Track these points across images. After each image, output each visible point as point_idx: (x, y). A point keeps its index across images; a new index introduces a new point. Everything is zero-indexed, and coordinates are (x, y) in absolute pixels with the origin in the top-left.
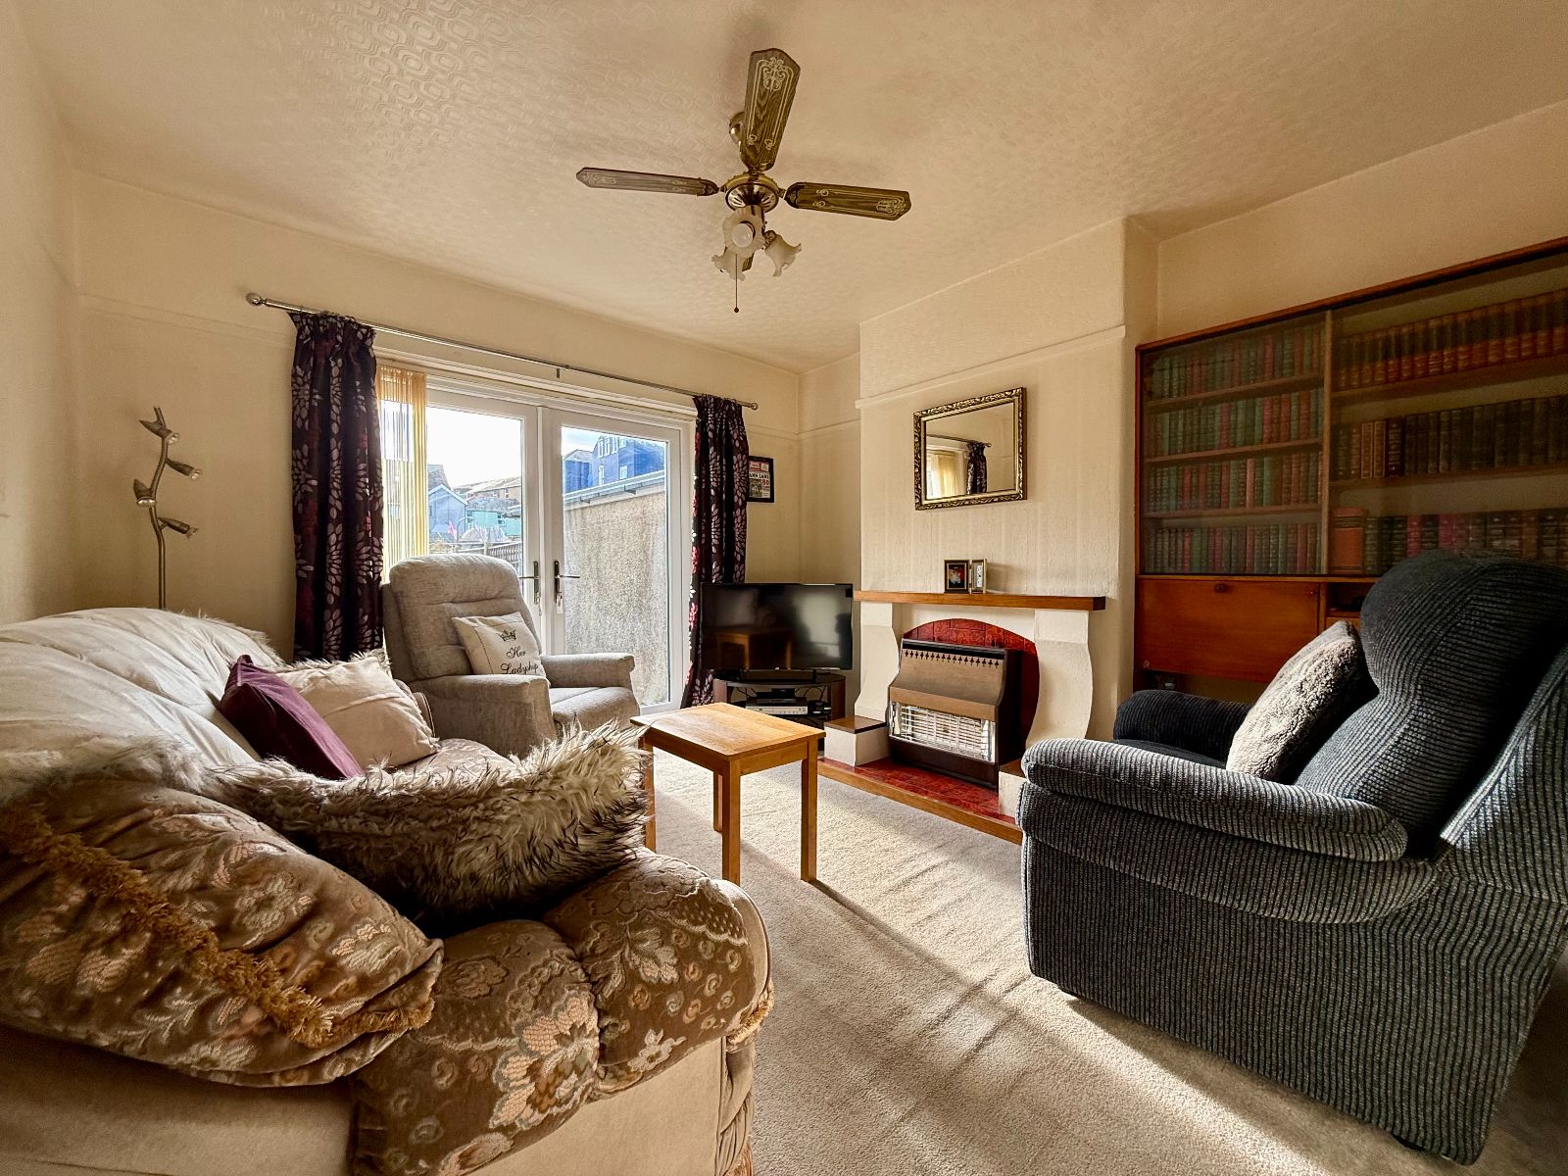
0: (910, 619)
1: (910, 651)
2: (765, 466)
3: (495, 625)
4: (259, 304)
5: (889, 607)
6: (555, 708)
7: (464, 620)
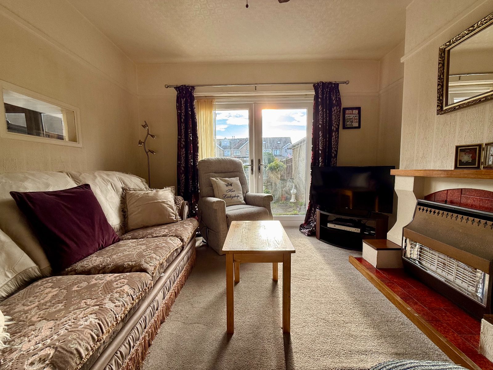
0: (429, 187)
1: (422, 207)
2: (356, 112)
3: (225, 181)
4: (168, 87)
5: (412, 180)
6: (227, 213)
7: (214, 179)
